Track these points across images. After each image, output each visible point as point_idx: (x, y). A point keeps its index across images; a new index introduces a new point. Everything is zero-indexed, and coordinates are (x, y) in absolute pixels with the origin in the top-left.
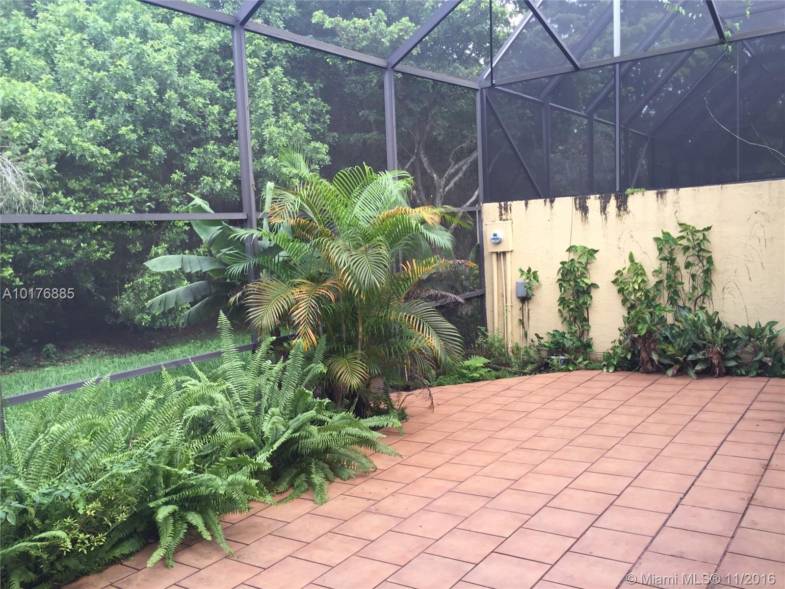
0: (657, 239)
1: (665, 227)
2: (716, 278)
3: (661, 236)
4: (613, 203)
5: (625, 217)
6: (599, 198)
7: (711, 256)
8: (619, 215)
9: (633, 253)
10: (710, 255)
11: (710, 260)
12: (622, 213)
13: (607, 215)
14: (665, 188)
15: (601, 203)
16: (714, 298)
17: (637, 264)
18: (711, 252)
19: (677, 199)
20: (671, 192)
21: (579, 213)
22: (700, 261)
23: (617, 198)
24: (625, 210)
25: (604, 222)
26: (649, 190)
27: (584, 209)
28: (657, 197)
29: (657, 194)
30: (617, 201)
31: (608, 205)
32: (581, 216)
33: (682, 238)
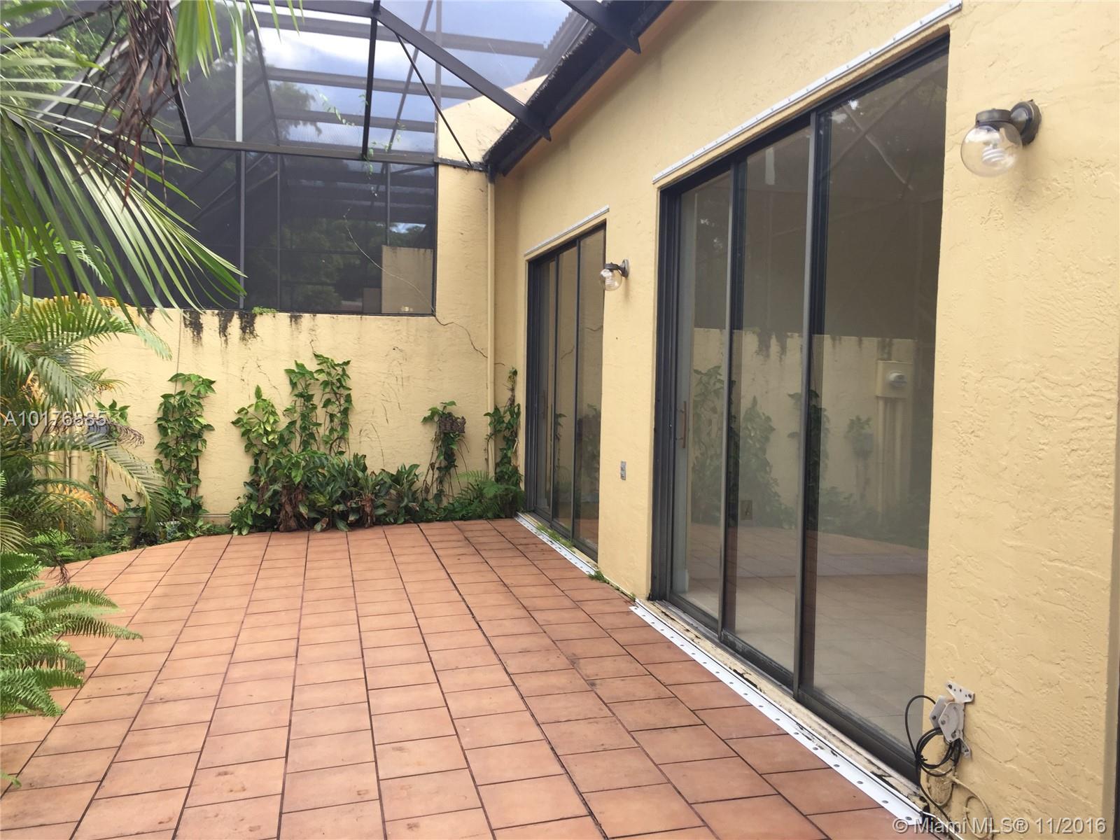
0: (289, 372)
1: (299, 357)
2: (354, 419)
3: (294, 367)
4: (236, 323)
5: (251, 341)
6: (218, 314)
7: (350, 394)
8: (243, 339)
9: (260, 386)
10: (348, 392)
11: (348, 399)
12: (247, 336)
13: (228, 337)
14: (299, 312)
15: (220, 321)
16: (350, 441)
17: (265, 400)
18: (351, 389)
19: (313, 326)
20: (306, 317)
21: (189, 332)
22: (337, 400)
23: (241, 317)
24: (252, 333)
25: (224, 345)
26: (280, 312)
27: (196, 326)
28: (291, 321)
29: (291, 317)
30: (241, 321)
31: (229, 325)
32: (192, 335)
33: (321, 371)
